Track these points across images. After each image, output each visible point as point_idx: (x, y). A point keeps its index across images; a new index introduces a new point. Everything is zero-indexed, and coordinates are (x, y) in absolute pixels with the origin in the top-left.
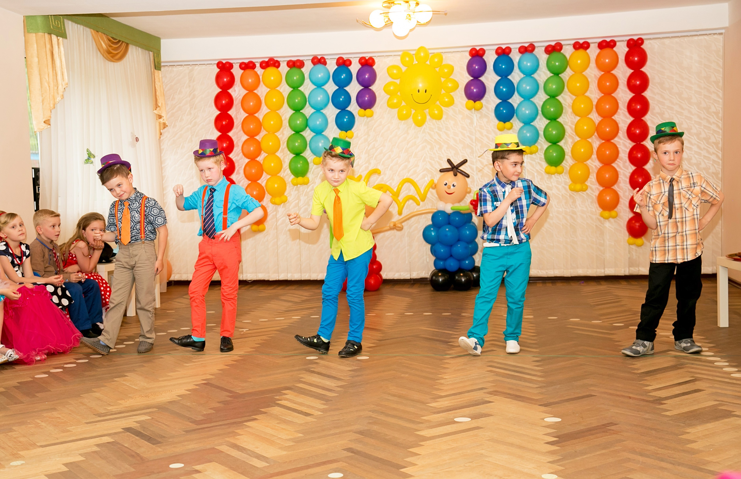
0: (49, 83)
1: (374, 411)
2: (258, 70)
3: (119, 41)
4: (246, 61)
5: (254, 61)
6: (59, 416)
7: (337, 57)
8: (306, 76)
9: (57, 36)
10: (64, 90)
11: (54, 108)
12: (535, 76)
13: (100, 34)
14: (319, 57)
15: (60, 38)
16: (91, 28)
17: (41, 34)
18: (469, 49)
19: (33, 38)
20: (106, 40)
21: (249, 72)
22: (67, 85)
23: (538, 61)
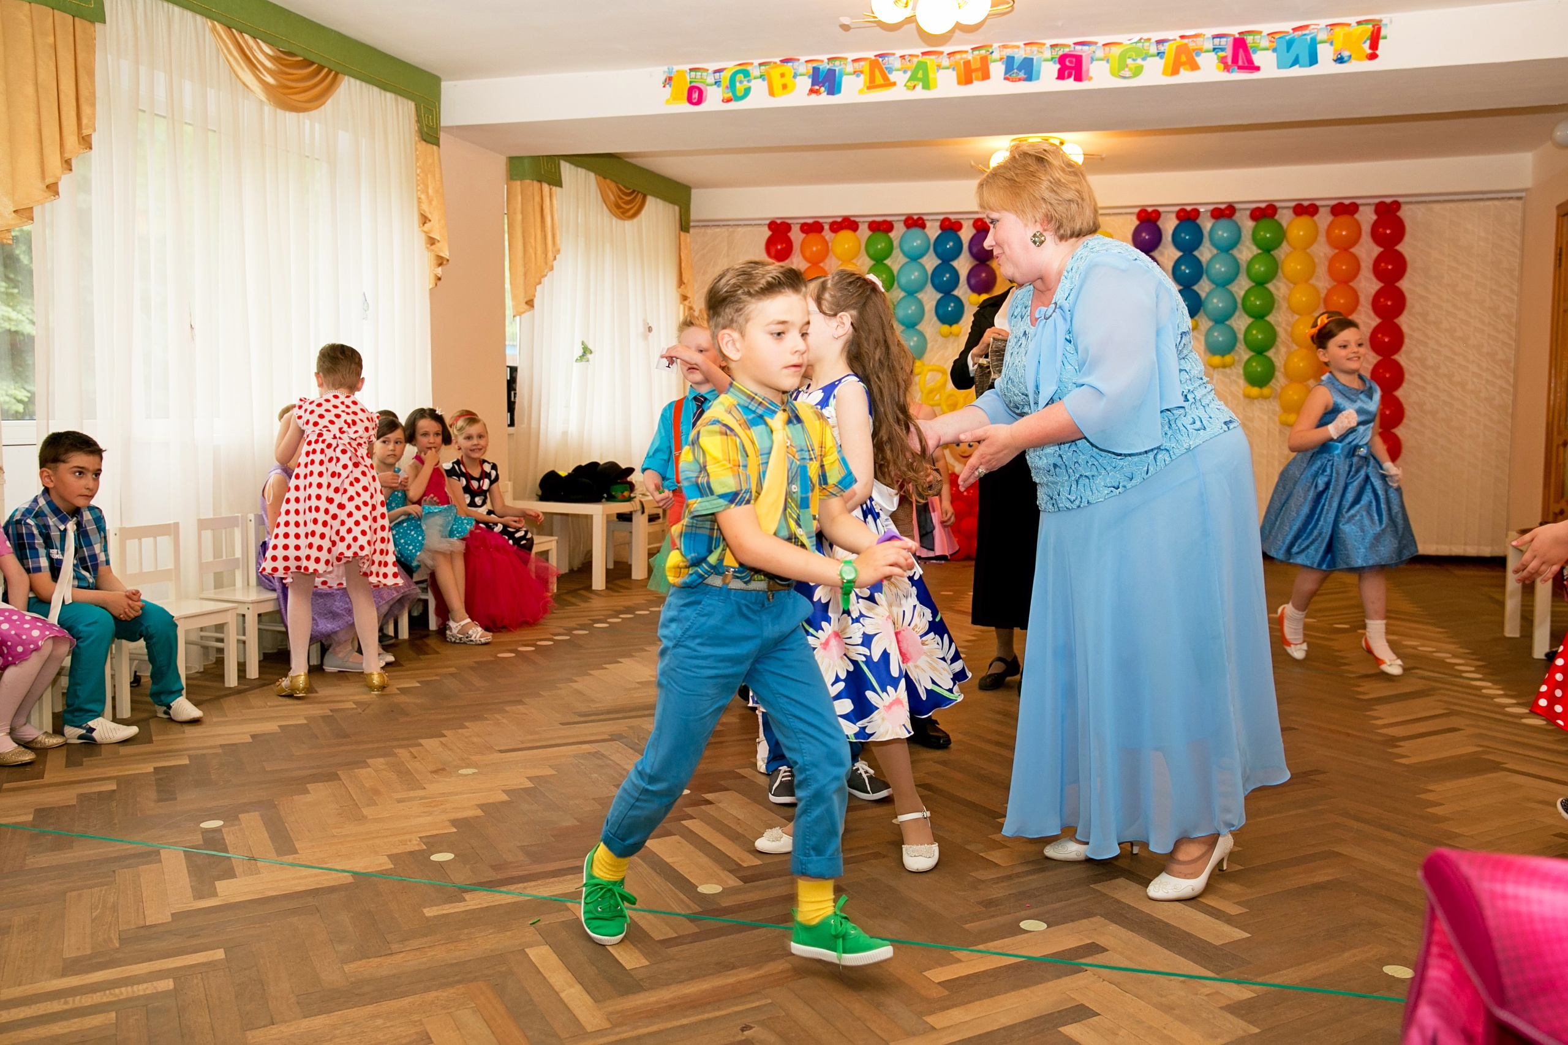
0: (536, 250)
2: (827, 234)
3: (634, 191)
4: (810, 221)
5: (821, 221)
6: (526, 712)
7: (942, 217)
8: (896, 243)
9: (549, 184)
10: (555, 259)
11: (540, 283)
12: (1235, 252)
13: (608, 181)
14: (915, 217)
15: (554, 188)
16: (596, 173)
17: (528, 181)
18: (1137, 210)
19: (519, 188)
20: (615, 189)
21: (813, 236)
22: (558, 251)
23: (1239, 230)
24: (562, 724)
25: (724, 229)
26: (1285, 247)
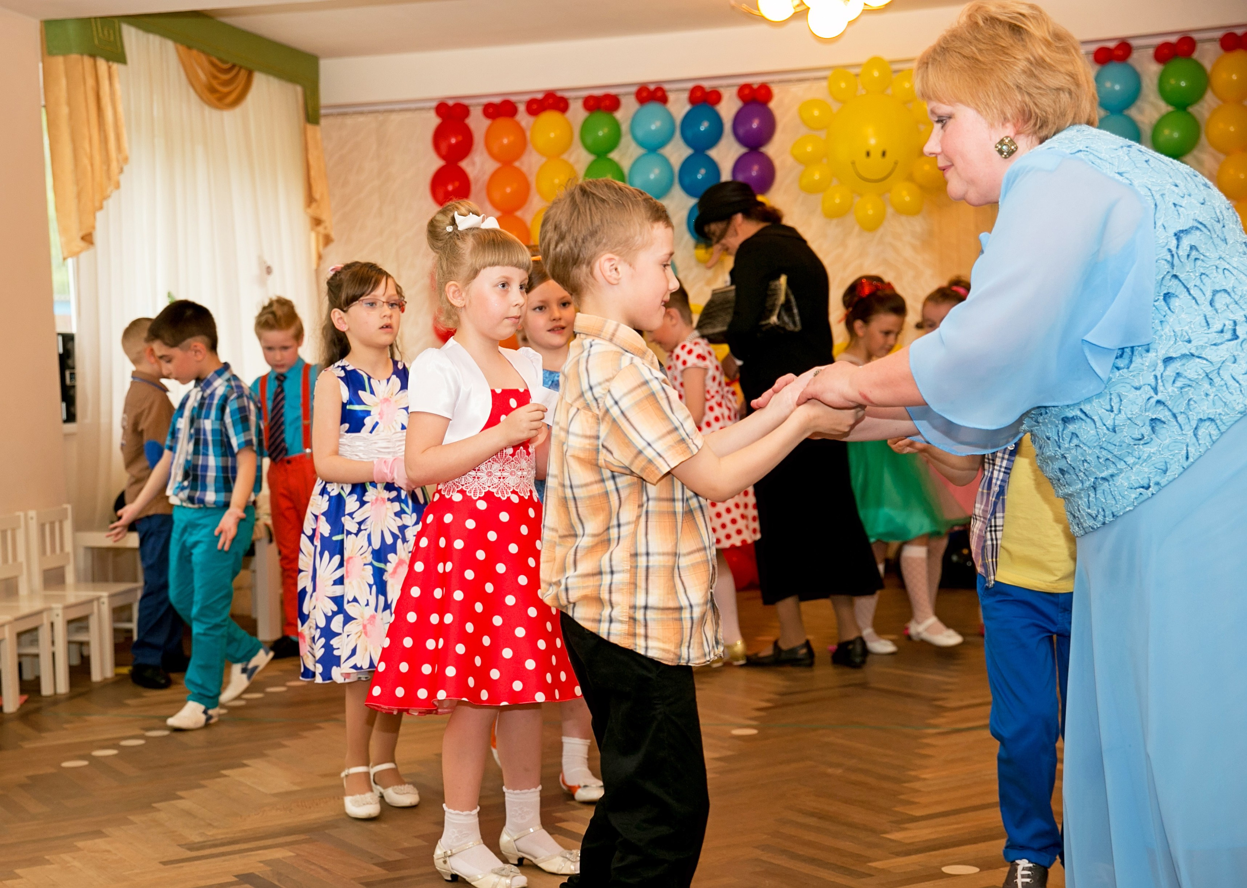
0: (91, 158)
1: (765, 848)
2: (523, 117)
3: (234, 66)
4: (497, 100)
5: (513, 99)
6: (108, 847)
7: (690, 85)
8: (625, 127)
9: (108, 60)
10: (121, 171)
11: (101, 208)
12: (1133, 112)
13: (195, 52)
14: (652, 87)
15: (115, 66)
16: (175, 40)
17: (74, 57)
19: (61, 67)
20: (206, 64)
21: (503, 123)
22: (126, 160)
23: (1137, 78)
24: (164, 863)
25: (370, 118)
26: (1210, 100)
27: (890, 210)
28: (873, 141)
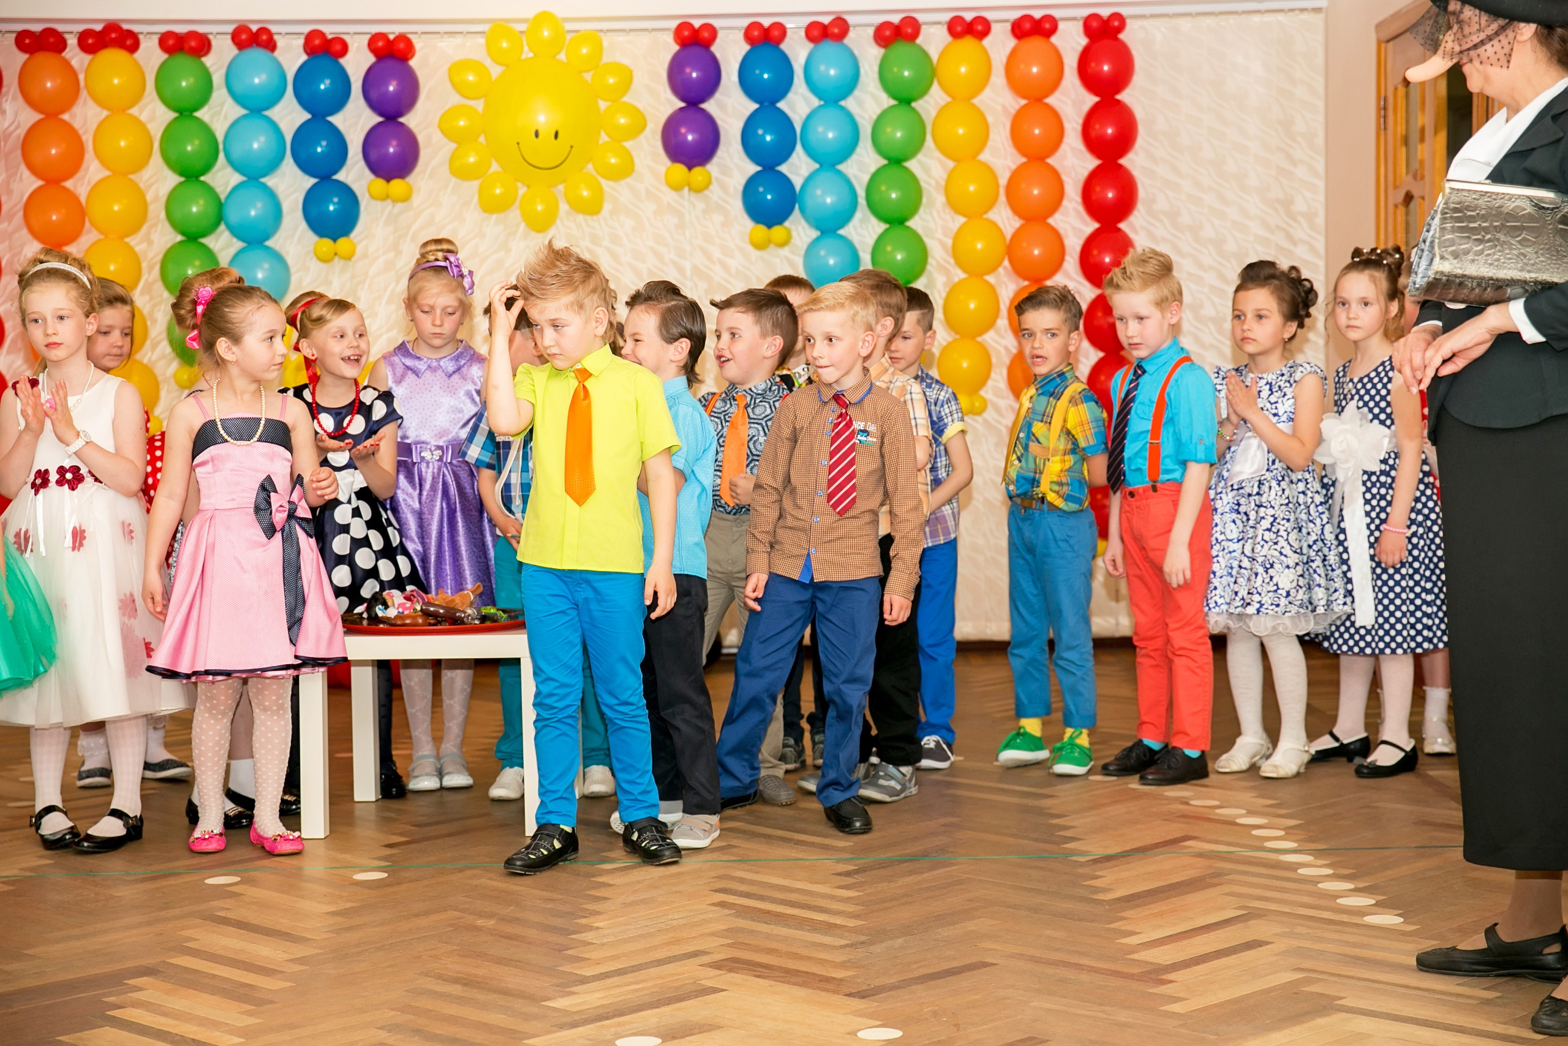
2: (74, 55)
4: (37, 28)
5: (60, 28)
7: (307, 29)
8: (218, 78)
12: (850, 103)
14: (254, 28)
18: (674, 24)
21: (44, 59)
23: (854, 63)
26: (936, 94)
27: (564, 207)
28: (542, 118)
